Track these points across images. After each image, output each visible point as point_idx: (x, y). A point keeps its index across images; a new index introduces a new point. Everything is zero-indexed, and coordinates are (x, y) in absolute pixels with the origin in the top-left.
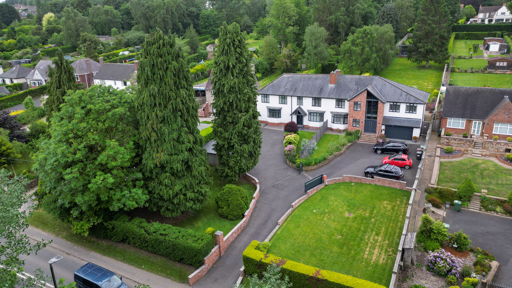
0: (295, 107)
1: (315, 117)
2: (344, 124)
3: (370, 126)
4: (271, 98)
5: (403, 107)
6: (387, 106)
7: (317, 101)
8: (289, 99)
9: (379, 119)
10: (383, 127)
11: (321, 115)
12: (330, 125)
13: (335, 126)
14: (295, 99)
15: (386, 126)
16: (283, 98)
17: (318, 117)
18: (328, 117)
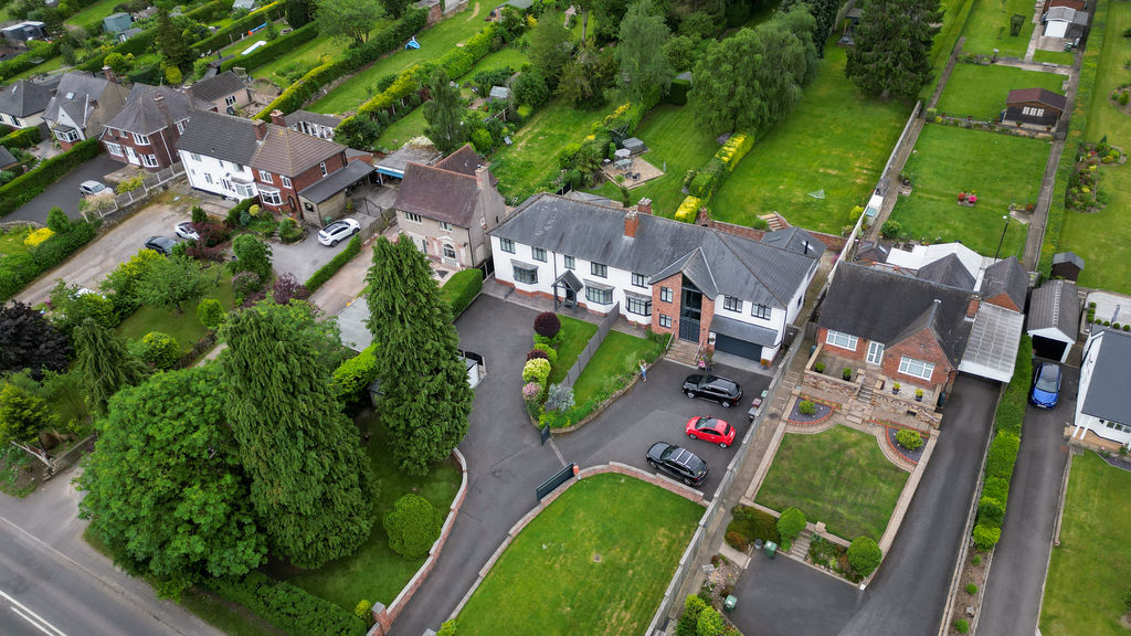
0: (562, 270)
1: (596, 295)
2: (646, 315)
3: (690, 330)
4: (518, 247)
5: (747, 306)
6: (720, 301)
7: (599, 268)
8: (549, 255)
9: (705, 321)
10: (713, 336)
11: (608, 294)
12: (623, 311)
13: (631, 317)
14: (560, 258)
15: (718, 335)
16: (539, 252)
17: (601, 296)
18: (619, 298)
